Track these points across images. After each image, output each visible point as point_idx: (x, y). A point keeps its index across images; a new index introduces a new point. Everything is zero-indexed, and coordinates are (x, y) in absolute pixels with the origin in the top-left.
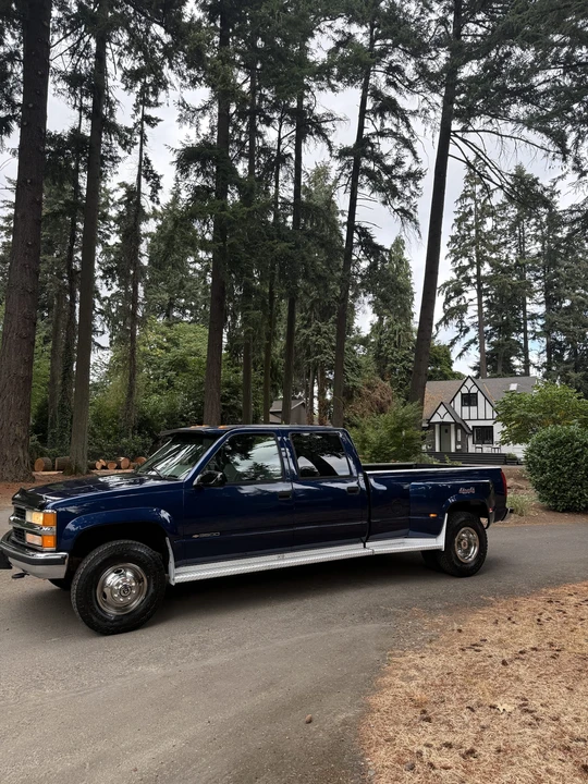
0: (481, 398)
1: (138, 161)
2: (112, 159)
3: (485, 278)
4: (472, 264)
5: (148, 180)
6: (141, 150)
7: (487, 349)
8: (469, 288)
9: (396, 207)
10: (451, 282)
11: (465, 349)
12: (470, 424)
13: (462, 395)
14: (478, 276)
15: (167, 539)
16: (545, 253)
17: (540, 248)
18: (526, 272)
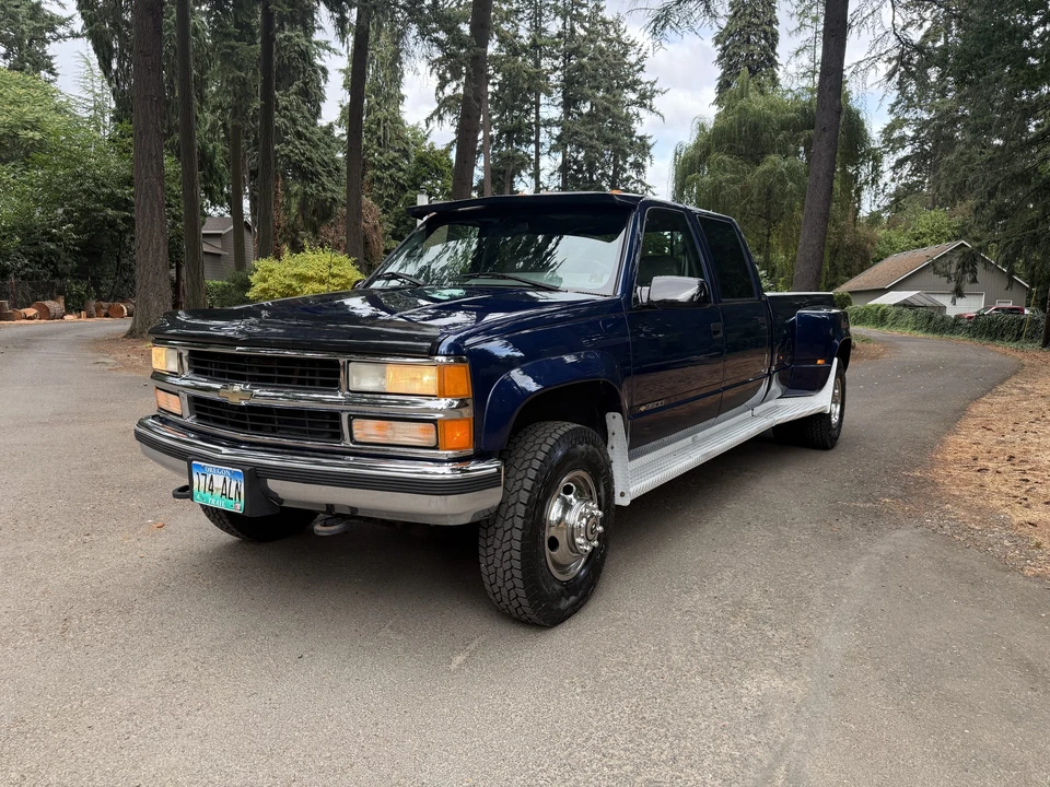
15: (609, 416)
16: (567, 36)
17: (561, 26)
18: (541, 58)
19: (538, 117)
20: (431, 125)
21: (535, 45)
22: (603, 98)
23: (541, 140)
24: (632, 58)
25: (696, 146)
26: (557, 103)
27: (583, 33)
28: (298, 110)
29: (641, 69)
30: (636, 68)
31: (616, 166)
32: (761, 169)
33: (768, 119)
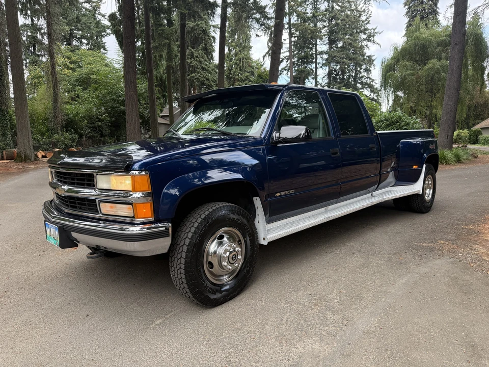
14: (289, 23)
15: (255, 198)
16: (330, 10)
17: (327, 6)
18: (317, 22)
19: (316, 50)
20: (265, 59)
21: (314, 16)
22: (349, 38)
23: (318, 61)
24: (363, 18)
25: (393, 58)
26: (325, 43)
27: (338, 8)
28: (202, 58)
29: (368, 23)
30: (365, 23)
31: (356, 71)
32: (426, 67)
33: (431, 42)
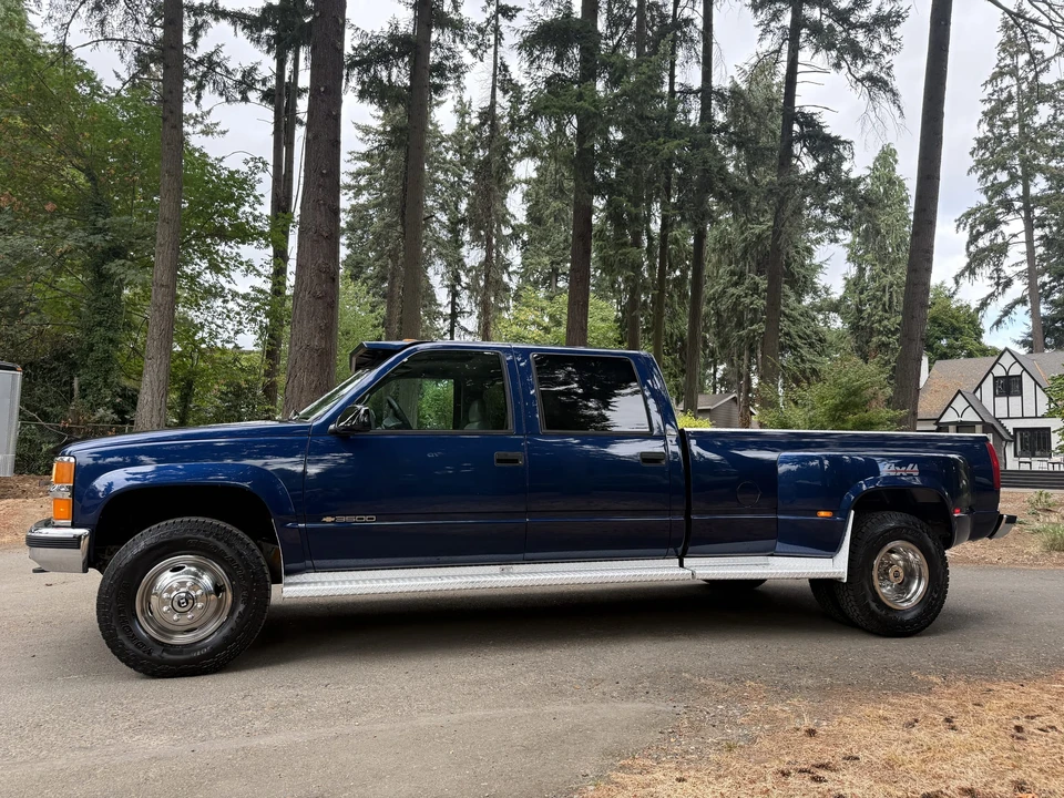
0: (1027, 383)
1: (491, 69)
2: (456, 68)
3: (1038, 201)
4: (1013, 179)
5: (506, 92)
6: (496, 53)
7: (1044, 310)
8: (1011, 216)
9: (860, 75)
10: (978, 209)
11: (1006, 313)
12: (1010, 425)
13: (995, 378)
14: (1025, 197)
